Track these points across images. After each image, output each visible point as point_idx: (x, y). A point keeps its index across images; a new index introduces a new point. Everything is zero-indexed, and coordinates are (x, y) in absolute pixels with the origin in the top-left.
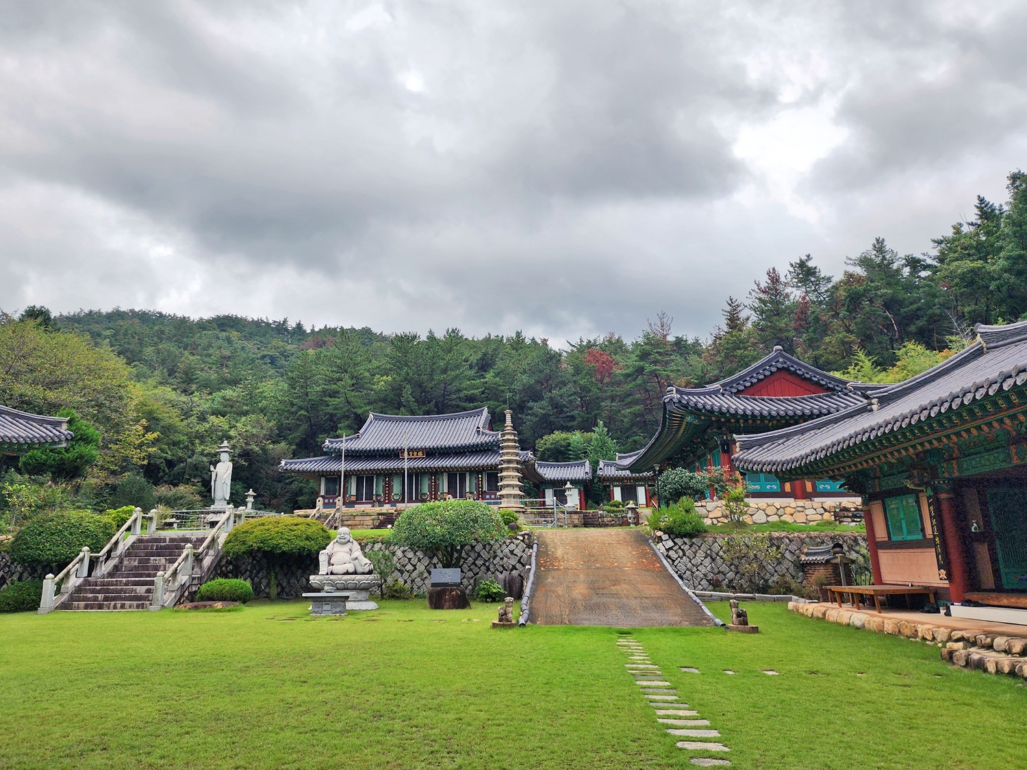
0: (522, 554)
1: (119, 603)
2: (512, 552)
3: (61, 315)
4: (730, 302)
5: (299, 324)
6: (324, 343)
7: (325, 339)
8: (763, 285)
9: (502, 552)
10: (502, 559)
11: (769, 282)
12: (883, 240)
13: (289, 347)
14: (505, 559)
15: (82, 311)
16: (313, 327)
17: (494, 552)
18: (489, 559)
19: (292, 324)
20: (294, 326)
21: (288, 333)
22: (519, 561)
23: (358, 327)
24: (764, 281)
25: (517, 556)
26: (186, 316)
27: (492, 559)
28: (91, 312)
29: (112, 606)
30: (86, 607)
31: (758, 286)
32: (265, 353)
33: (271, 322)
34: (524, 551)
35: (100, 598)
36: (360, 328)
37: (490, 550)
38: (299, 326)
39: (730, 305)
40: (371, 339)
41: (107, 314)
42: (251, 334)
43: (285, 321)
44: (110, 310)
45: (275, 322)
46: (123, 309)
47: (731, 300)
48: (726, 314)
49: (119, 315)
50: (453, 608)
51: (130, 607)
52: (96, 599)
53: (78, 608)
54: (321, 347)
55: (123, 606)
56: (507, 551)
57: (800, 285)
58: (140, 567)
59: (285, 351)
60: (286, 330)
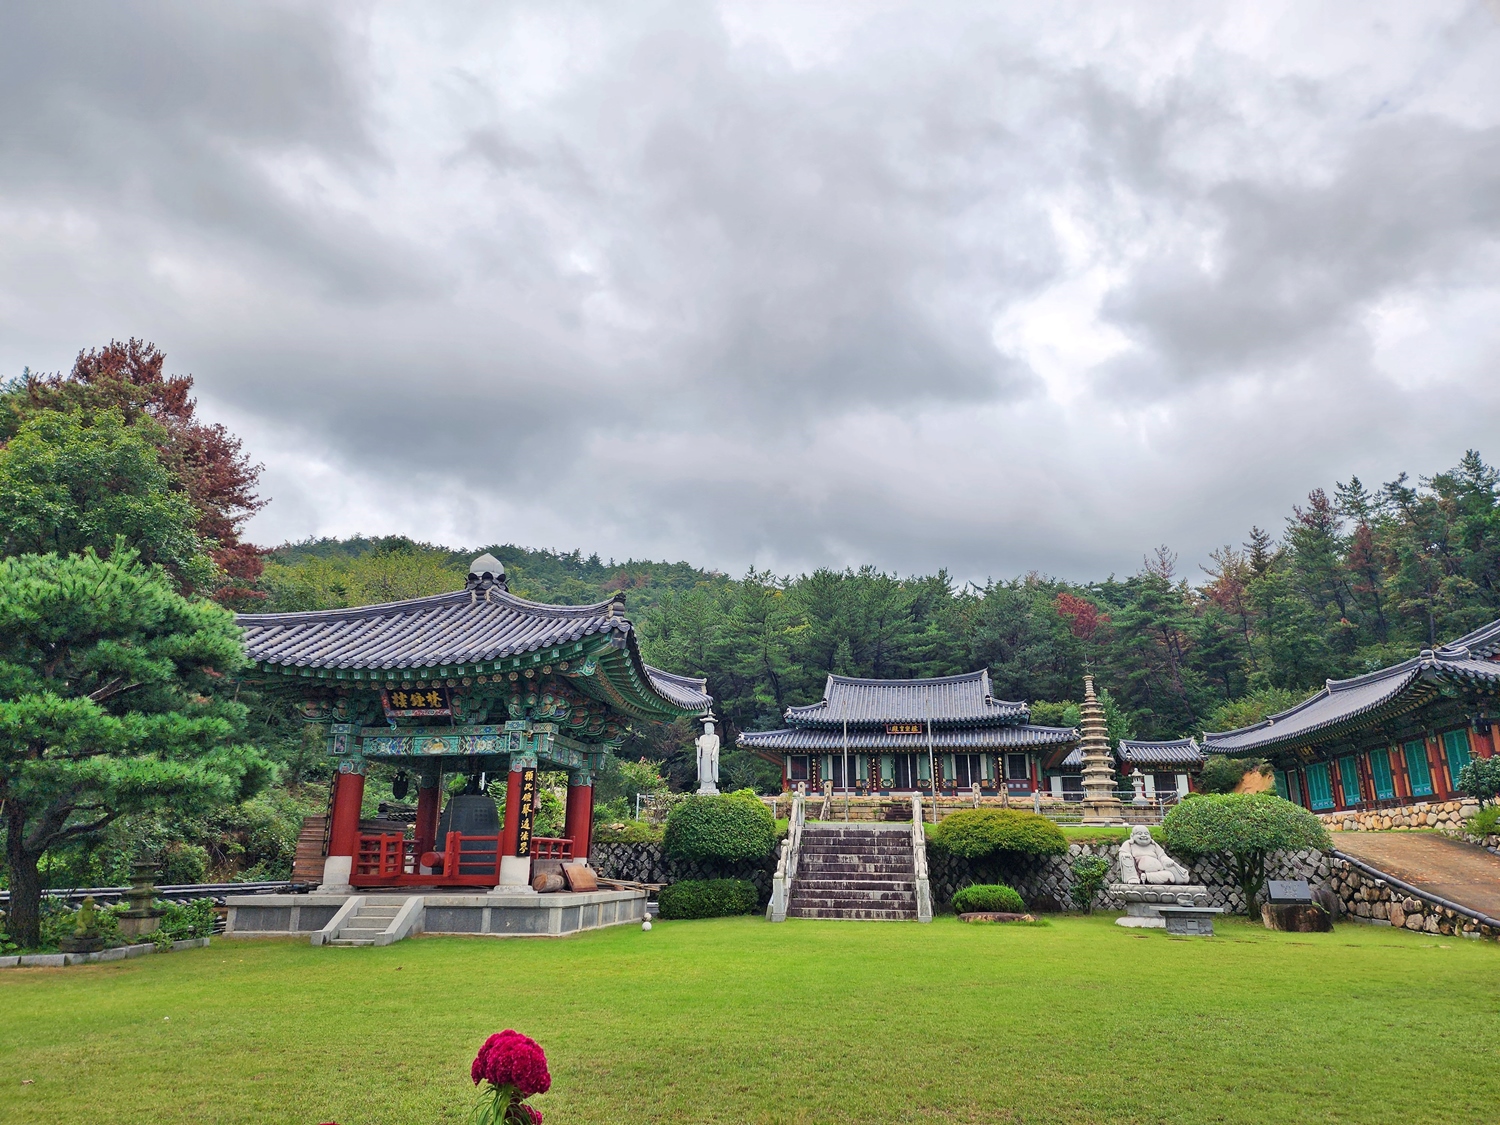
0: (1319, 864)
1: (862, 912)
2: (1304, 861)
3: (288, 544)
4: (1254, 534)
5: (595, 556)
6: (633, 582)
7: (634, 577)
8: (1305, 511)
9: (1290, 860)
10: (1291, 869)
11: (1313, 507)
12: (1477, 454)
13: (589, 587)
14: (1296, 870)
15: (313, 538)
16: (612, 562)
17: (1279, 861)
18: (1273, 869)
19: (585, 557)
20: (587, 559)
21: (580, 568)
22: (1316, 873)
23: (672, 562)
24: (1307, 507)
25: (1311, 866)
26: (445, 545)
27: (1277, 871)
28: (324, 539)
29: (853, 914)
30: (820, 914)
31: (1298, 513)
32: (559, 594)
33: (558, 554)
34: (1320, 860)
35: (829, 904)
36: (675, 563)
37: (1273, 858)
38: (594, 560)
39: (1255, 538)
40: (691, 577)
41: (345, 542)
42: (536, 569)
43: (577, 553)
44: (348, 538)
45: (564, 554)
46: (365, 536)
47: (1256, 530)
48: (1249, 549)
49: (360, 544)
50: (1312, 931)
51: (878, 916)
52: (824, 904)
53: (810, 915)
54: (629, 587)
55: (868, 915)
56: (1296, 859)
57: (1353, 511)
58: (832, 867)
59: (583, 593)
60: (578, 565)
